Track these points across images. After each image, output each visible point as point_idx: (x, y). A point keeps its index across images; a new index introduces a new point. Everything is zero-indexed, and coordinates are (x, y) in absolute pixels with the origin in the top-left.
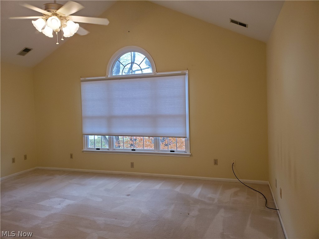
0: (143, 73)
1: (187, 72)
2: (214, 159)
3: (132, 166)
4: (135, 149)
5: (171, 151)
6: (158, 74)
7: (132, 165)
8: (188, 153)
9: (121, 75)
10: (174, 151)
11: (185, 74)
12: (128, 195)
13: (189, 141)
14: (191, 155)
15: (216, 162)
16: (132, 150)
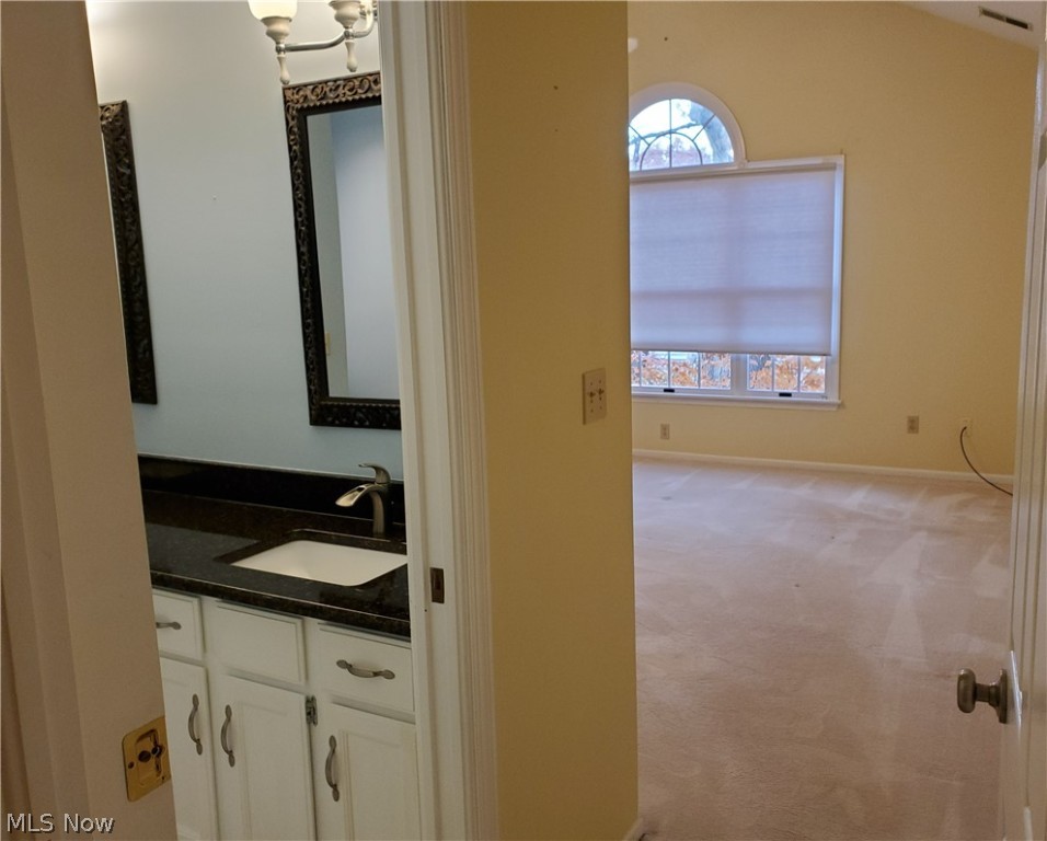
0: (704, 163)
1: (840, 160)
2: (909, 417)
3: (665, 434)
4: (672, 387)
5: (782, 395)
6: (752, 166)
7: (665, 432)
8: (834, 399)
9: (638, 169)
10: (789, 395)
11: (832, 167)
12: (668, 498)
13: (837, 366)
14: (840, 406)
15: (913, 425)
16: (666, 390)
